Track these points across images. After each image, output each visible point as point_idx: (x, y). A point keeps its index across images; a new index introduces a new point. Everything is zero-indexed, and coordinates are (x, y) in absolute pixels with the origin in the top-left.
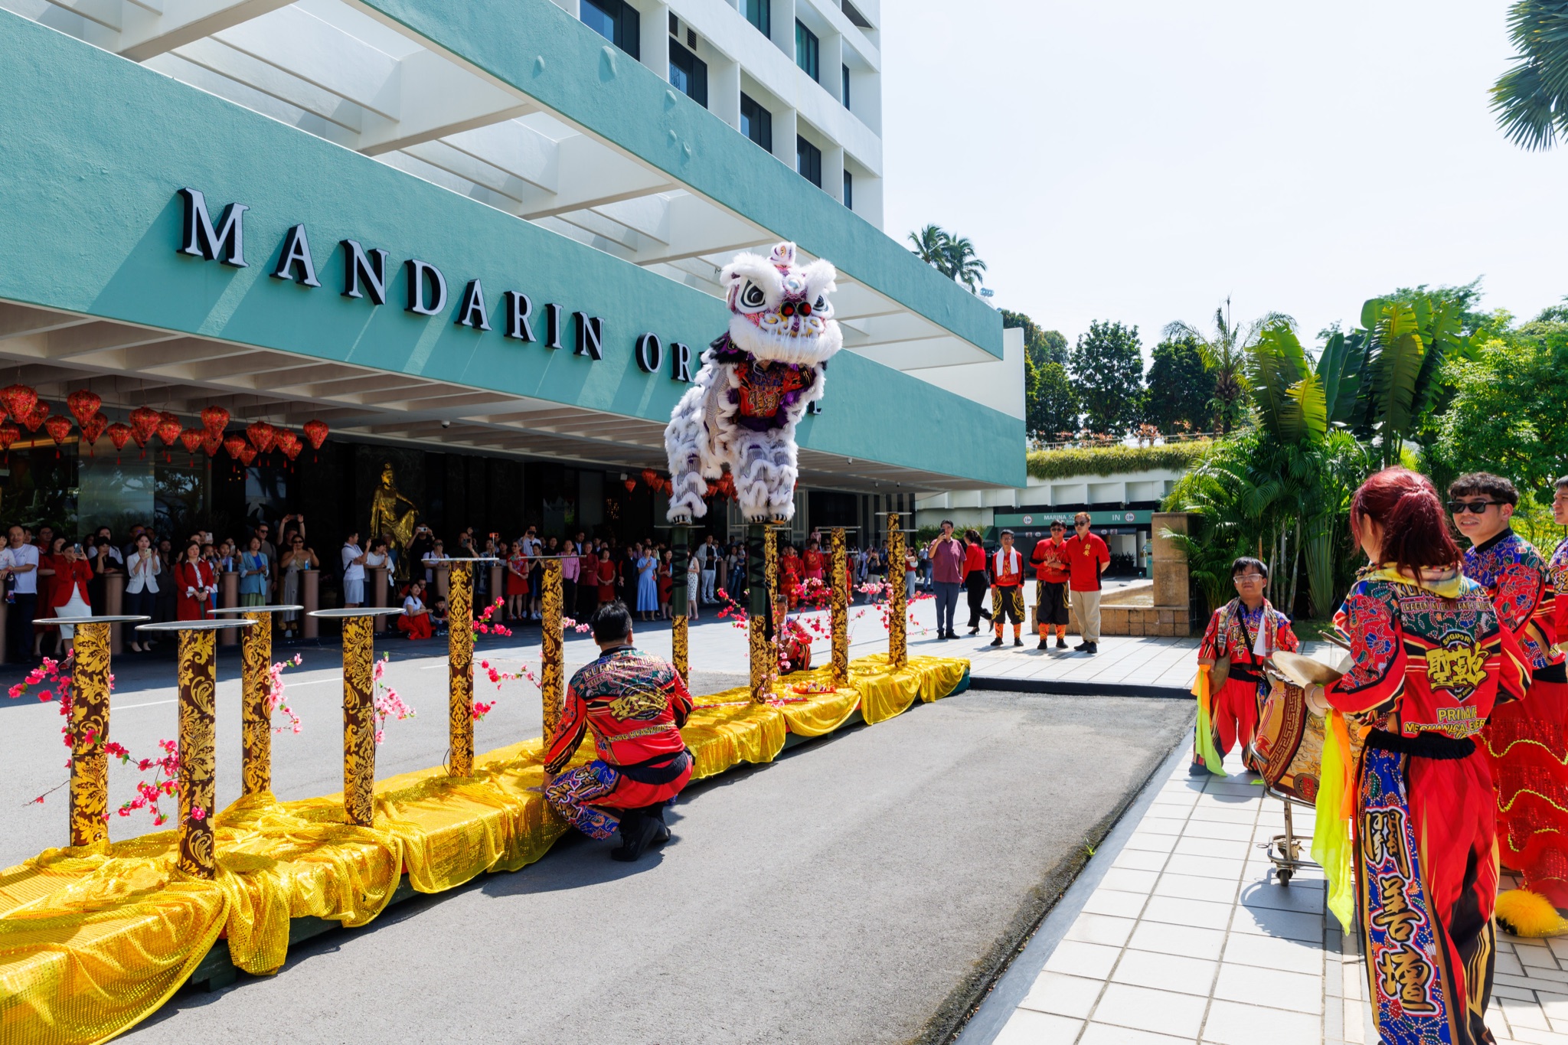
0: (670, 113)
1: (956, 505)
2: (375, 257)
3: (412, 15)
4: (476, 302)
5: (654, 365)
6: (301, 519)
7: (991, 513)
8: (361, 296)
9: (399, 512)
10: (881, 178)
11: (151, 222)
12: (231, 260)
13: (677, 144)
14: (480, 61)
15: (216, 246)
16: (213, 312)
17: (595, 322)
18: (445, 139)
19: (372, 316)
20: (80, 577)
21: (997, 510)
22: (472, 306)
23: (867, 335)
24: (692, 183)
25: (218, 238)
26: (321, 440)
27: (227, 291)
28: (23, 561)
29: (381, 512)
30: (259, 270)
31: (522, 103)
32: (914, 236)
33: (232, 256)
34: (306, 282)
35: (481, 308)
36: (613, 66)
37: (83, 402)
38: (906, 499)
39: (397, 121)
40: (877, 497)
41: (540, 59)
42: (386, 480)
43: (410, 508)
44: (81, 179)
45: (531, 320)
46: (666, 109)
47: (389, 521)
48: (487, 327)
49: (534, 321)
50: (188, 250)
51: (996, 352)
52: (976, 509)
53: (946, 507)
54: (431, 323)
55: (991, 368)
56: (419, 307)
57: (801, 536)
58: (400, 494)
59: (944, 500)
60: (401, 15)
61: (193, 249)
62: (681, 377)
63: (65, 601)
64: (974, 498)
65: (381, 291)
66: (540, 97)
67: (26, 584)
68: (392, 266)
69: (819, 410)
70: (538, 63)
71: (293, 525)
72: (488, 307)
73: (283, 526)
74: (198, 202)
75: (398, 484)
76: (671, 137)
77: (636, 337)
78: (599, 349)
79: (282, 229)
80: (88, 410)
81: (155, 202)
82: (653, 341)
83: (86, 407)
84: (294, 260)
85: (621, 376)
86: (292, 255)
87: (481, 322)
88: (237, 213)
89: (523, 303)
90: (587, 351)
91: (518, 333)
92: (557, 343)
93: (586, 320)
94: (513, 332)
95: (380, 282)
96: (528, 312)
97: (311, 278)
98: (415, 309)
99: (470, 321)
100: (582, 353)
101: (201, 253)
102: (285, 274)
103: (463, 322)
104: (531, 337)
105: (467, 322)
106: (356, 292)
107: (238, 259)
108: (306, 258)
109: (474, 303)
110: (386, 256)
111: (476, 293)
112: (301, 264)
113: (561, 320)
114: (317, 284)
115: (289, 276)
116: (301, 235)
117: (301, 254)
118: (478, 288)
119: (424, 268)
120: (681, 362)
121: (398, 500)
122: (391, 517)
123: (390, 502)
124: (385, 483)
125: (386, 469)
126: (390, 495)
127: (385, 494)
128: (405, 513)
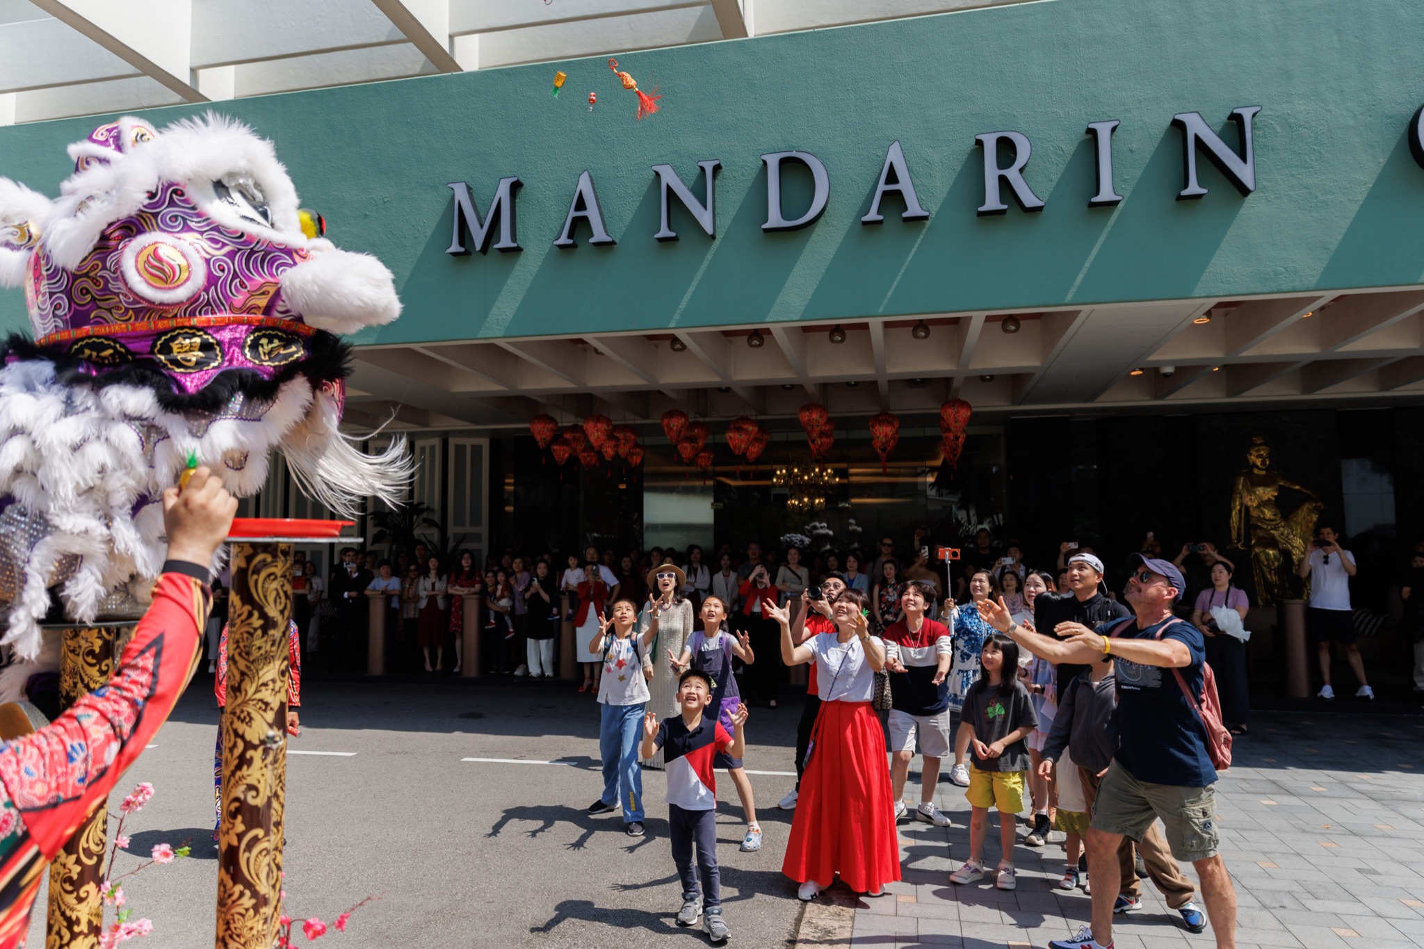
4: (892, 179)
8: (675, 234)
9: (1286, 506)
11: (429, 234)
12: (496, 246)
15: (478, 235)
16: (494, 310)
19: (709, 256)
25: (482, 226)
27: (510, 282)
29: (1249, 509)
30: (547, 246)
33: (498, 240)
35: (902, 185)
42: (1255, 460)
43: (1308, 499)
47: (1264, 520)
48: (922, 212)
50: (450, 250)
54: (818, 235)
56: (775, 219)
58: (1287, 479)
61: (455, 247)
63: (582, 621)
65: (705, 219)
68: (738, 183)
75: (1282, 466)
78: (1244, 172)
79: (562, 185)
81: (432, 210)
84: (574, 218)
85: (1356, 208)
86: (573, 214)
87: (906, 209)
88: (503, 191)
89: (1006, 149)
90: (1200, 184)
91: (993, 201)
92: (1106, 194)
93: (1196, 126)
94: (983, 203)
95: (705, 207)
96: (1021, 160)
97: (599, 235)
98: (766, 226)
99: (879, 213)
100: (1184, 193)
101: (462, 250)
102: (564, 240)
103: (865, 219)
104: (1029, 200)
105: (873, 215)
106: (665, 232)
107: (505, 241)
108: (592, 212)
109: (887, 182)
110: (717, 168)
111: (891, 164)
112: (586, 219)
113: (1134, 146)
114: (609, 239)
115: (570, 242)
116: (584, 185)
117: (585, 209)
118: (895, 156)
119: (784, 164)
121: (1281, 489)
122: (1268, 514)
123: (1267, 493)
124: (1255, 465)
125: (1254, 445)
126: (1265, 482)
127: (1255, 482)
128: (1297, 507)
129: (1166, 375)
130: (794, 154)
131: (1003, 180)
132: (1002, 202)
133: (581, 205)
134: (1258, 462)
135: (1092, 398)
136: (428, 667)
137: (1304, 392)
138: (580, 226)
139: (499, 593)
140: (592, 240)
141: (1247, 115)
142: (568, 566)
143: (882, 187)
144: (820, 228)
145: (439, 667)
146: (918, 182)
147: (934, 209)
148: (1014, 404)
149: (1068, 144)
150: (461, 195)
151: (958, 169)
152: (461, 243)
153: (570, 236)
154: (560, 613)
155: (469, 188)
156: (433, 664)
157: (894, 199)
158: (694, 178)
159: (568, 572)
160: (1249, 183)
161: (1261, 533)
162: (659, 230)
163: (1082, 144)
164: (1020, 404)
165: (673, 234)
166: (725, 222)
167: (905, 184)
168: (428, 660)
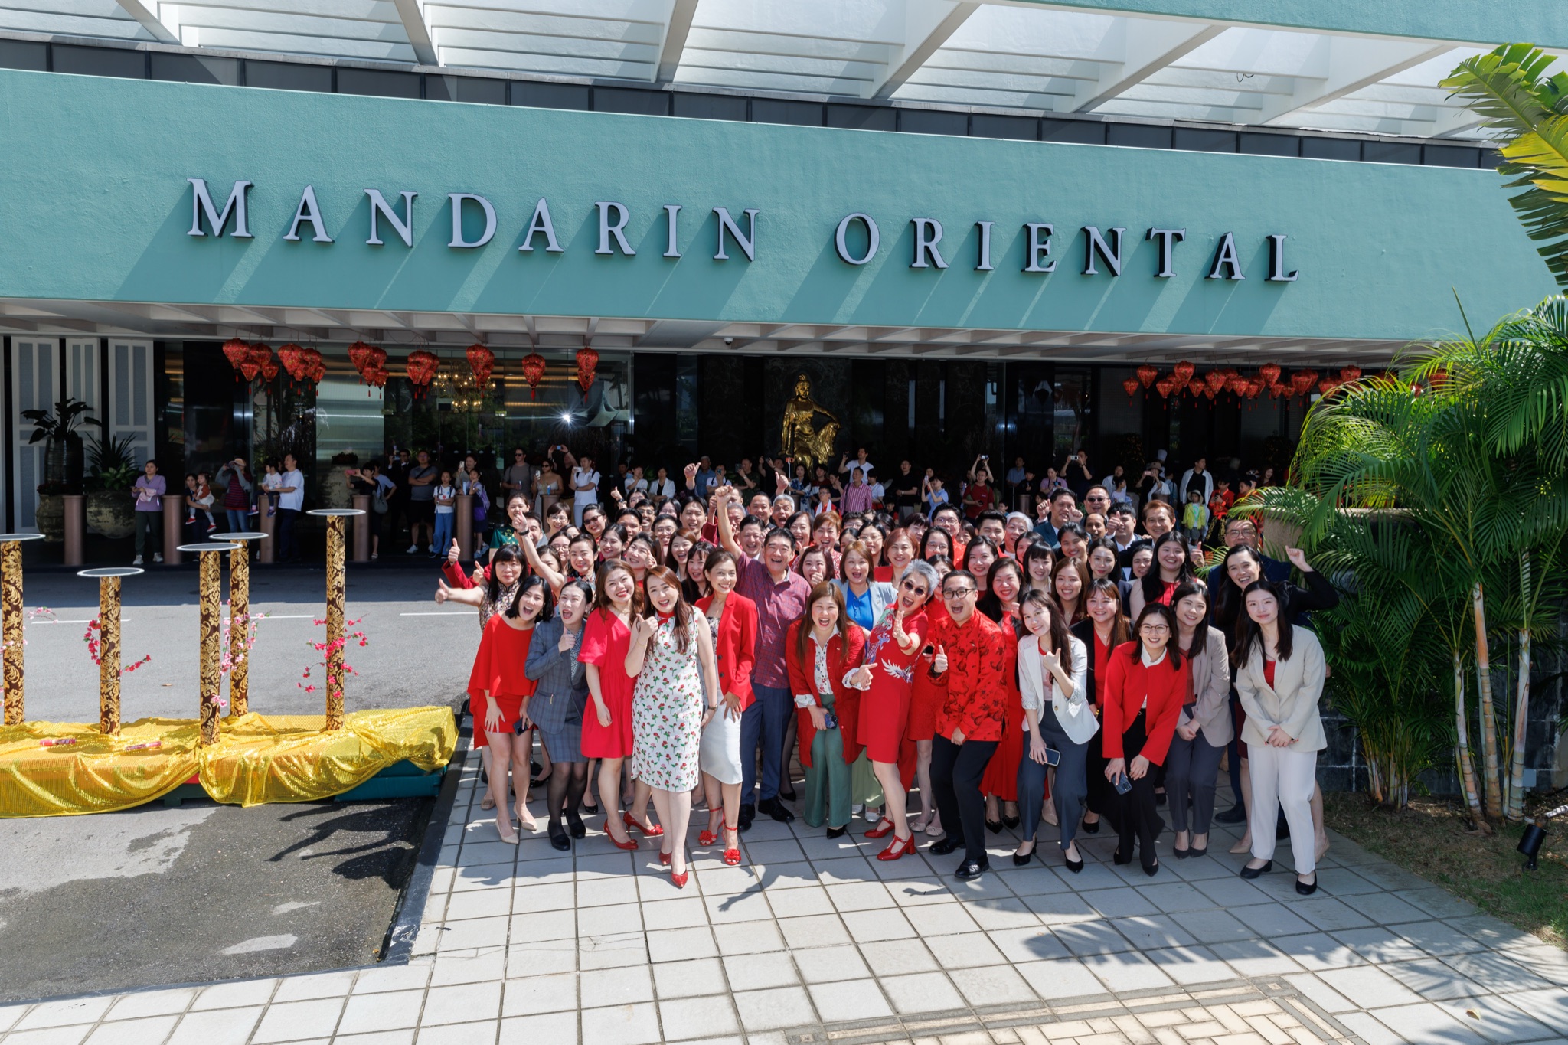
2: (400, 203)
4: (539, 223)
5: (862, 255)
9: (817, 424)
11: (167, 214)
12: (235, 234)
15: (217, 225)
16: (228, 281)
25: (219, 216)
27: (242, 261)
29: (794, 426)
30: (274, 237)
33: (234, 229)
42: (800, 391)
44: (105, 192)
45: (629, 231)
48: (558, 249)
49: (645, 230)
50: (189, 233)
54: (480, 254)
56: (457, 241)
58: (819, 406)
61: (195, 231)
62: (921, 263)
65: (405, 233)
69: (1290, 275)
72: (560, 228)
75: (817, 397)
77: (835, 223)
78: (749, 249)
79: (290, 194)
81: (168, 198)
82: (861, 225)
84: (300, 220)
85: (804, 275)
86: (299, 217)
87: (548, 245)
88: (238, 191)
89: (614, 213)
90: (725, 253)
91: (604, 248)
92: (672, 251)
93: (725, 217)
94: (598, 248)
95: (406, 226)
96: (623, 222)
97: (321, 236)
98: (450, 245)
99: (530, 245)
100: (716, 257)
101: (202, 234)
102: (291, 236)
103: (521, 248)
104: (627, 250)
105: (526, 247)
106: (374, 240)
107: (240, 231)
108: (315, 217)
109: (536, 225)
110: (414, 198)
111: (540, 213)
112: (310, 222)
113: (691, 221)
114: (330, 240)
115: (297, 238)
116: (309, 195)
117: (309, 214)
118: (542, 207)
119: (465, 201)
120: (921, 244)
121: (815, 412)
122: (807, 430)
123: (807, 415)
124: (800, 396)
125: (800, 381)
126: (805, 407)
127: (800, 407)
128: (823, 427)
129: (731, 341)
130: (472, 196)
131: (611, 234)
132: (610, 248)
133: (305, 210)
134: (802, 393)
135: (689, 346)
137: (825, 351)
138: (305, 227)
139: (200, 493)
140: (315, 239)
141: (752, 213)
143: (533, 228)
144: (488, 250)
146: (556, 224)
147: (567, 245)
148: (634, 346)
149: (653, 215)
150: (199, 188)
151: (583, 220)
152: (200, 228)
153: (296, 234)
154: (259, 509)
155: (206, 183)
157: (540, 237)
158: (396, 200)
160: (751, 255)
161: (801, 444)
162: (369, 238)
163: (660, 216)
164: (639, 346)
165: (381, 242)
166: (420, 235)
167: (548, 228)
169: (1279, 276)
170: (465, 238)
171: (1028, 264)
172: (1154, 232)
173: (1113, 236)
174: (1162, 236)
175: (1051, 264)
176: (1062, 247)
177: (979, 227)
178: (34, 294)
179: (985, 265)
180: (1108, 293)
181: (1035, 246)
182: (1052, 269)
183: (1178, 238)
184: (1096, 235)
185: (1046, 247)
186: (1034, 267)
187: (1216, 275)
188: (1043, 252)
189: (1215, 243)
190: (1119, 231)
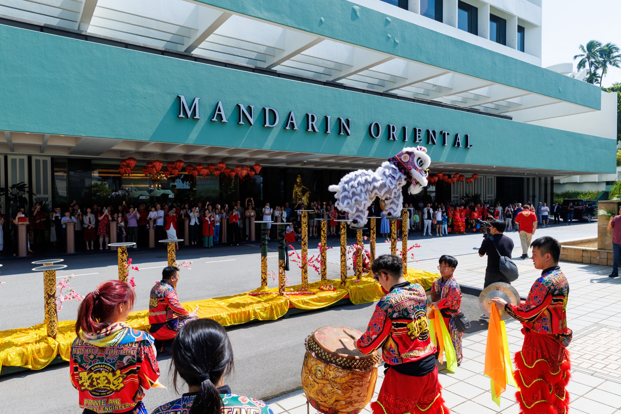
0: (388, 27)
1: (584, 181)
2: (249, 109)
3: (266, 15)
4: (292, 119)
5: (377, 135)
6: (252, 199)
7: (604, 185)
8: (244, 123)
9: (304, 192)
10: (540, 27)
11: (168, 108)
12: (195, 117)
13: (392, 40)
14: (295, 26)
15: (189, 113)
16: (190, 135)
17: (348, 121)
18: (302, 53)
19: (250, 130)
20: (173, 221)
21: (608, 183)
22: (290, 121)
23: (522, 105)
24: (400, 55)
25: (190, 110)
26: (259, 171)
27: (195, 128)
28: (159, 215)
29: (297, 192)
30: (206, 119)
31: (318, 38)
32: (582, 47)
33: (195, 116)
34: (222, 121)
35: (294, 121)
36: (358, 14)
37: (178, 164)
38: (549, 179)
39: (284, 50)
40: (534, 179)
41: (323, 19)
42: (298, 180)
43: (308, 191)
44: (145, 98)
45: (317, 124)
46: (386, 25)
47: (300, 196)
48: (297, 129)
49: (319, 124)
50: (180, 116)
51: (597, 106)
52: (595, 183)
53: (578, 181)
54: (274, 129)
55: (593, 114)
56: (267, 124)
57: (492, 197)
58: (304, 186)
59: (577, 179)
60: (260, 16)
61: (181, 115)
62: (391, 138)
63: (168, 229)
64: (595, 178)
65: (252, 121)
66: (322, 34)
67: (160, 222)
68: (256, 112)
69: (471, 146)
70: (321, 20)
71: (250, 201)
72: (298, 122)
73: (246, 201)
74: (183, 99)
75: (303, 182)
76: (389, 38)
77: (369, 124)
78: (349, 131)
79: (214, 104)
80: (180, 166)
81: (170, 101)
82: (377, 125)
83: (179, 165)
84: (218, 114)
86: (217, 112)
87: (295, 127)
88: (197, 101)
89: (313, 117)
90: (343, 132)
91: (310, 129)
92: (329, 131)
93: (343, 121)
94: (308, 129)
95: (252, 118)
96: (315, 120)
97: (224, 120)
98: (265, 126)
99: (289, 127)
100: (341, 134)
101: (184, 117)
102: (214, 119)
103: (286, 128)
104: (316, 130)
107: (197, 117)
108: (222, 113)
111: (292, 116)
112: (221, 115)
113: (332, 121)
114: (227, 121)
115: (217, 120)
116: (220, 105)
117: (220, 112)
118: (292, 114)
119: (270, 110)
120: (392, 132)
121: (303, 188)
122: (300, 194)
123: (300, 189)
125: (298, 177)
126: (300, 186)
127: (298, 186)
128: (306, 192)
129: (305, 163)
130: (272, 109)
131: (312, 124)
132: (312, 129)
133: (219, 110)
134: (299, 181)
136: (88, 248)
141: (349, 119)
142: (151, 211)
145: (92, 248)
149: (323, 118)
151: (303, 119)
154: (149, 226)
155: (185, 97)
156: (90, 247)
157: (292, 125)
158: (246, 108)
159: (151, 213)
160: (350, 134)
162: (240, 121)
163: (325, 120)
166: (256, 121)
168: (88, 246)
169: (469, 147)
170: (270, 124)
171: (415, 140)
172: (443, 132)
173: (434, 132)
174: (445, 133)
175: (420, 140)
176: (423, 135)
177: (404, 128)
178: (117, 137)
179: (406, 140)
180: (432, 150)
181: (418, 135)
182: (421, 142)
183: (448, 134)
184: (431, 133)
185: (420, 135)
186: (417, 141)
187: (456, 145)
188: (419, 137)
189: (455, 136)
190: (436, 131)
